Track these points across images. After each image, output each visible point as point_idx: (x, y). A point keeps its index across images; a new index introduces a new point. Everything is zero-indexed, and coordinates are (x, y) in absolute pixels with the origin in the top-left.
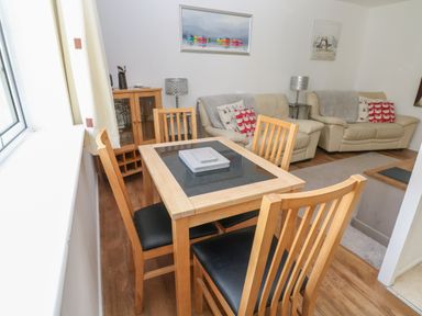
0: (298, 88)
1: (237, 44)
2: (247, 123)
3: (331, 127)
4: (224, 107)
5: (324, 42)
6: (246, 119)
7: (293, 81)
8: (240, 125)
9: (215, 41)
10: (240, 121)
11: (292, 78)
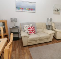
0: (49, 21)
1: (32, 10)
2: (31, 30)
3: (58, 32)
4: (25, 26)
5: (57, 10)
6: (31, 29)
7: (48, 20)
8: (29, 31)
9: (26, 9)
10: (29, 30)
11: (47, 19)
